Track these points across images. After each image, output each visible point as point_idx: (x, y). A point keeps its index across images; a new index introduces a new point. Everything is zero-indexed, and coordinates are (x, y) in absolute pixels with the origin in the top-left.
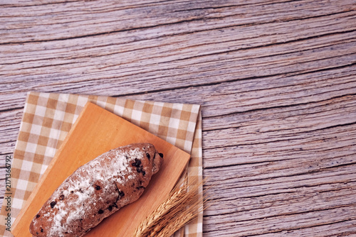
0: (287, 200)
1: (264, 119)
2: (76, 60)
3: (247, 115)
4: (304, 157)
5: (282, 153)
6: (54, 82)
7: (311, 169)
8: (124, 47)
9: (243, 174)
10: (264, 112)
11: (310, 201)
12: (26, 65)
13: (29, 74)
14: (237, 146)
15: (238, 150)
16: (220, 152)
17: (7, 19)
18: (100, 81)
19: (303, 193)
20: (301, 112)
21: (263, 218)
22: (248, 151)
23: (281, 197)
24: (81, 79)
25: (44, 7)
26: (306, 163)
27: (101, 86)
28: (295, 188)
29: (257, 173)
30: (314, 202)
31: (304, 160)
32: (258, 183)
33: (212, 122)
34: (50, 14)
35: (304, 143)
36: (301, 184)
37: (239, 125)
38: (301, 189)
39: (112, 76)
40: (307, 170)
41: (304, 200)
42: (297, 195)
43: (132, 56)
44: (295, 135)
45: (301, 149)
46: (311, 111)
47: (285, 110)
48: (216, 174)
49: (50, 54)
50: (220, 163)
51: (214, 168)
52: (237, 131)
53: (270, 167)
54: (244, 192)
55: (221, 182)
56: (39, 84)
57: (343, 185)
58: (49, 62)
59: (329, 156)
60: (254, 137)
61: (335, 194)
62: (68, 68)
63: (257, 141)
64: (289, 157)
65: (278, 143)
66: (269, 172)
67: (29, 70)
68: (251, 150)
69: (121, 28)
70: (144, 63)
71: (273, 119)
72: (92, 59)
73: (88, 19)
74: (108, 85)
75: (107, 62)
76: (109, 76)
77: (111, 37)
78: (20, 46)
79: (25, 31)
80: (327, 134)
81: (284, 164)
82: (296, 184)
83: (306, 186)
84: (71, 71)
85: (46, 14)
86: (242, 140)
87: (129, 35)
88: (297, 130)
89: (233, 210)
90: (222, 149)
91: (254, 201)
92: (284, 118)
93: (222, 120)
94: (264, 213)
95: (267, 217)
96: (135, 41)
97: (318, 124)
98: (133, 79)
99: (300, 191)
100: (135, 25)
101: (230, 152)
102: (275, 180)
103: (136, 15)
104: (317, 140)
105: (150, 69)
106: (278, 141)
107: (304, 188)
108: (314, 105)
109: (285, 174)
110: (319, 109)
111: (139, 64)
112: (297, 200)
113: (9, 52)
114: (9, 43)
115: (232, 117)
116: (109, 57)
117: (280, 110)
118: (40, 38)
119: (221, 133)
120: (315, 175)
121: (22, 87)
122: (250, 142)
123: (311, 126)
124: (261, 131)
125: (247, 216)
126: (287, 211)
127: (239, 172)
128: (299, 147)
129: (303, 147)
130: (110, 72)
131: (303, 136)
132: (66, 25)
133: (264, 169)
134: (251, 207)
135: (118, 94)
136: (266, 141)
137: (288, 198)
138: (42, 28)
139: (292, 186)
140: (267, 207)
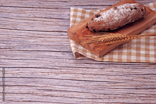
0: (123, 98)
1: (116, 67)
2: (33, 38)
3: (108, 65)
4: (133, 83)
5: (123, 80)
6: (20, 43)
7: (136, 88)
8: (56, 37)
9: (102, 85)
10: (116, 65)
11: (135, 99)
12: (10, 36)
13: (10, 39)
14: (101, 75)
15: (101, 76)
16: (92, 76)
17: (7, 22)
18: (41, 45)
19: (131, 96)
20: (134, 67)
21: (109, 103)
22: (106, 77)
23: (119, 96)
24: (33, 43)
25: (24, 20)
26: (134, 85)
27: (42, 47)
28: (127, 93)
29: (109, 86)
30: (136, 100)
31: (134, 84)
32: (109, 89)
33: (90, 65)
34: (26, 23)
35: (134, 78)
36: (131, 93)
37: (104, 68)
38: (130, 94)
39: (48, 44)
40: (134, 88)
41: (131, 99)
42: (128, 96)
43: (59, 40)
44: (129, 74)
45: (132, 80)
46: (139, 67)
47: (126, 65)
48: (88, 83)
49: (22, 34)
50: (91, 80)
51: (88, 81)
52: (102, 70)
53: (116, 84)
54: (101, 92)
55: (90, 87)
56: (13, 42)
57: (152, 96)
58: (21, 37)
59: (146, 84)
60: (110, 73)
61: (147, 98)
62: (29, 40)
63: (111, 75)
64: (126, 82)
65: (121, 77)
66: (115, 86)
67: (10, 38)
68: (108, 77)
69: (56, 31)
70: (63, 42)
71: (120, 68)
72: (40, 38)
73: (42, 26)
74: (45, 47)
75: (47, 40)
76: (46, 44)
77: (51, 33)
78: (9, 30)
79: (14, 26)
80: (146, 76)
81: (123, 84)
82: (128, 92)
83: (133, 94)
84: (30, 40)
85: (25, 23)
86: (103, 73)
87: (59, 33)
88: (131, 73)
89: (94, 98)
90: (93, 75)
91: (106, 96)
92: (125, 68)
93: (95, 65)
94: (110, 101)
95: (111, 103)
96: (61, 35)
97: (142, 72)
98: (57, 46)
99: (129, 95)
100: (62, 31)
101: (97, 76)
102: (117, 89)
103: (64, 28)
104: (141, 78)
105: (66, 44)
106: (121, 76)
107: (132, 94)
108: (141, 66)
109: (123, 88)
110: (143, 67)
111: (61, 42)
112: (128, 98)
113: (4, 31)
114: (5, 29)
115: (100, 65)
116: (48, 38)
117: (124, 65)
118: (19, 29)
119: (94, 69)
120: (138, 90)
121: (5, 42)
122: (107, 74)
123: (138, 73)
124: (113, 71)
125: (101, 101)
126: (122, 102)
127: (100, 84)
128: (132, 79)
129: (133, 79)
130: (47, 43)
131: (134, 75)
132: (32, 27)
133: (113, 84)
134: (104, 98)
135: (49, 50)
136: (115, 75)
137: (123, 97)
138: (21, 26)
139: (126, 92)
140: (111, 99)
